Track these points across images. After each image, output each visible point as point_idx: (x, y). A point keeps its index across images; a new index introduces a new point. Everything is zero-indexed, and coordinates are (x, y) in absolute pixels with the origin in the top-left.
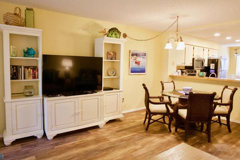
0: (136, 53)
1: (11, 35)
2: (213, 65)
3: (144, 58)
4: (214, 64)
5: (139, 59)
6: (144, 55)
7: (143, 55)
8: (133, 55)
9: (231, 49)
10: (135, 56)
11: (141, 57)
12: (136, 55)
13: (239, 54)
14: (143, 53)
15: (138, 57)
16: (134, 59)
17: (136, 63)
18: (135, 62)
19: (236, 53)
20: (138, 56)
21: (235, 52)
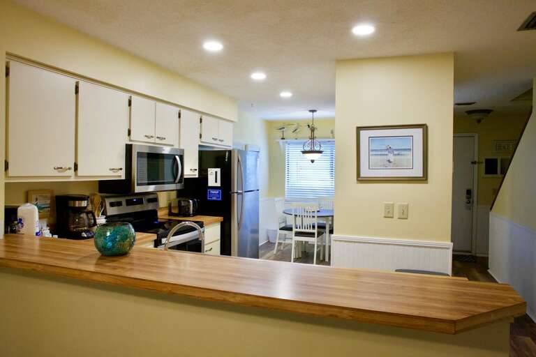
2: (216, 172)
4: (219, 170)
9: (270, 124)
13: (288, 141)
19: (283, 139)
21: (279, 134)
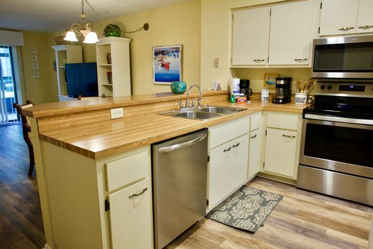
0: (162, 50)
1: (65, 51)
3: (176, 56)
5: (168, 59)
6: (176, 51)
7: (173, 52)
8: (156, 54)
10: (161, 56)
11: (171, 55)
12: (163, 53)
14: (173, 48)
15: (166, 56)
16: (160, 59)
17: (163, 65)
18: (161, 65)
20: (165, 54)
